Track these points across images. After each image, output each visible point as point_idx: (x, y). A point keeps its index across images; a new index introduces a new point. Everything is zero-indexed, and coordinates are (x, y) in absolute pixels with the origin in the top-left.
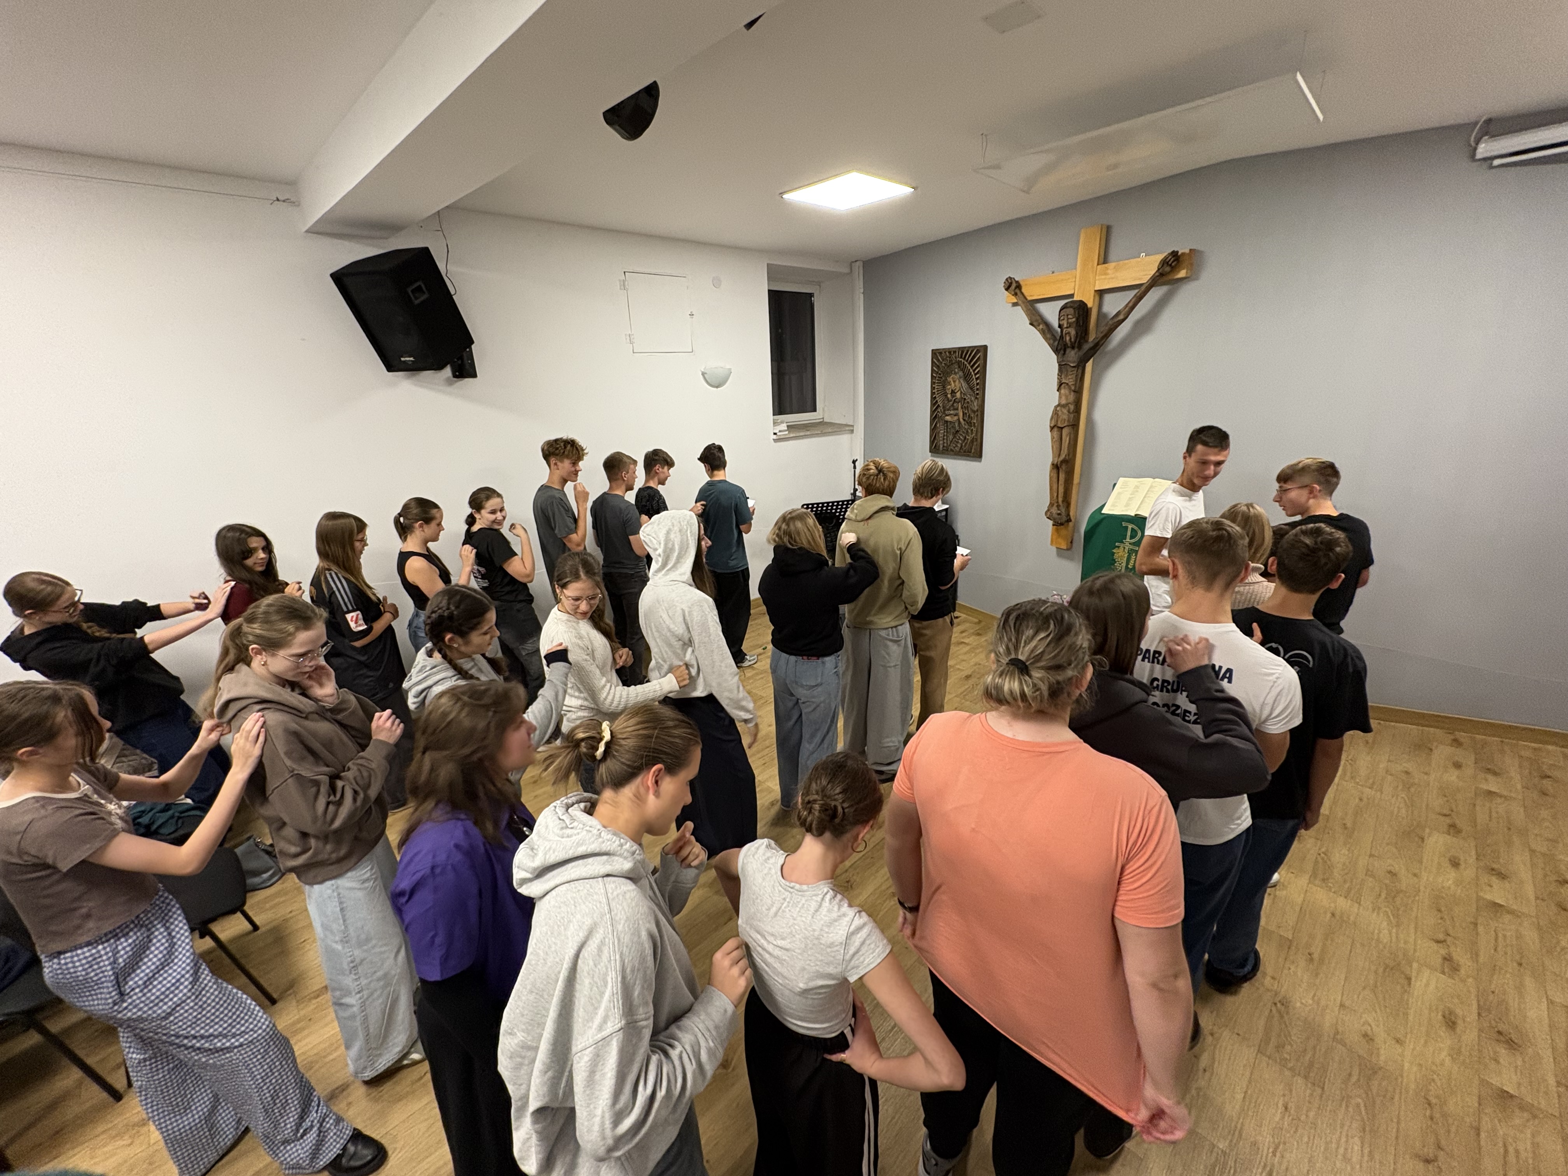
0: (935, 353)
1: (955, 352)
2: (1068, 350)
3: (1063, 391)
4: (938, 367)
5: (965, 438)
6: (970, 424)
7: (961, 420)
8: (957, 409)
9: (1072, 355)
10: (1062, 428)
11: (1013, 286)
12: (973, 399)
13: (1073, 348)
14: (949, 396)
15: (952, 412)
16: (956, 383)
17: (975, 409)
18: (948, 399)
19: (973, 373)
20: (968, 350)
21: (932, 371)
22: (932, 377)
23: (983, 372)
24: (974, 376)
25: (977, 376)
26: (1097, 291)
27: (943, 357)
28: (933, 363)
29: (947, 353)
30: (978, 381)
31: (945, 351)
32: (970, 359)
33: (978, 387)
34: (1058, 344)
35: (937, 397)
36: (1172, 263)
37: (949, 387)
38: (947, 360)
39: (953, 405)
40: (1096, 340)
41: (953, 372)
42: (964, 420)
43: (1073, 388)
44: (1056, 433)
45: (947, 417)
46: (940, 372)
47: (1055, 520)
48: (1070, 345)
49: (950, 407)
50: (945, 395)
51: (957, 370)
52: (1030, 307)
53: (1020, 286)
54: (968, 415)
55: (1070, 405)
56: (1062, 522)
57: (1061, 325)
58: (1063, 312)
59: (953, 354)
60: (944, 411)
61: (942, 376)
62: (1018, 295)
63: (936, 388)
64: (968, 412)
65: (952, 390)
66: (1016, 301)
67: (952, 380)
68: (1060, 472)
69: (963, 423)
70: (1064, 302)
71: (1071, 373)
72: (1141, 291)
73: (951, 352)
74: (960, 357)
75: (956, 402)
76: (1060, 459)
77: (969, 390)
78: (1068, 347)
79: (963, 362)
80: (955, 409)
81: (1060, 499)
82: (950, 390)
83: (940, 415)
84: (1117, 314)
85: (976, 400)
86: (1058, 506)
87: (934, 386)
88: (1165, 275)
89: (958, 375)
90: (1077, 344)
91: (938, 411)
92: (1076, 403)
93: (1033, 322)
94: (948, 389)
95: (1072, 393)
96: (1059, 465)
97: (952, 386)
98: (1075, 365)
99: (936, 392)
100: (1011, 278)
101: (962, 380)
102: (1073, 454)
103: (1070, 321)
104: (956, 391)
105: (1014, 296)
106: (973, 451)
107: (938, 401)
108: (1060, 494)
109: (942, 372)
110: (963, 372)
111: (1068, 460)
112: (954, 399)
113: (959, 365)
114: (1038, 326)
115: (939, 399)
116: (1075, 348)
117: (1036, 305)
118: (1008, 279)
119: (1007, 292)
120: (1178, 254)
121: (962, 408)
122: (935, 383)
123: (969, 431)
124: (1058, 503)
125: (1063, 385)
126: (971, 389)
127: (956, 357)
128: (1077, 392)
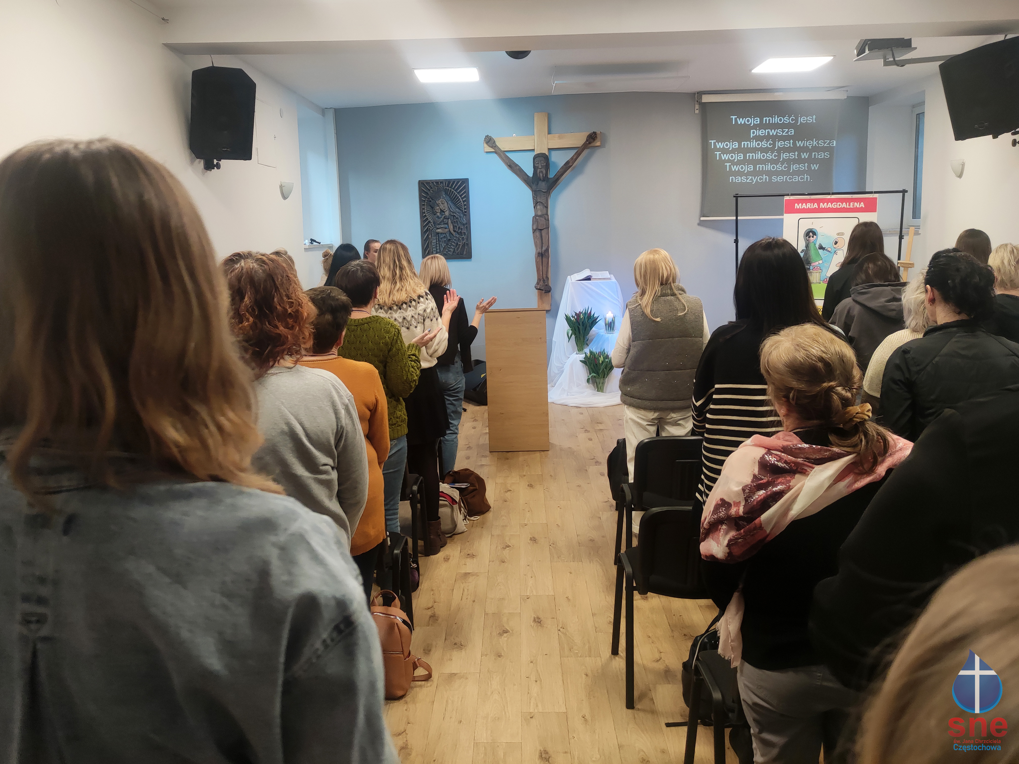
0: (422, 184)
1: (441, 182)
2: (540, 182)
3: (538, 207)
4: (427, 193)
5: (457, 244)
6: (460, 234)
7: (452, 231)
8: (447, 224)
9: (543, 186)
10: (541, 230)
11: (489, 141)
12: (462, 215)
13: (544, 180)
14: (438, 214)
15: (442, 226)
16: (443, 204)
17: (465, 222)
18: (438, 217)
19: (460, 197)
20: (454, 181)
21: (421, 196)
22: (421, 200)
23: (467, 197)
24: (461, 200)
25: (464, 200)
26: (549, 149)
27: (430, 186)
28: (421, 191)
29: (434, 183)
30: (465, 203)
31: (432, 182)
32: (456, 187)
33: (466, 207)
34: (531, 178)
35: (427, 215)
36: (592, 137)
37: (438, 208)
38: (435, 188)
39: (443, 221)
40: (556, 177)
41: (441, 197)
42: (455, 231)
43: (545, 205)
44: (538, 233)
45: (438, 230)
46: (428, 197)
47: (543, 290)
48: (542, 179)
49: (441, 222)
50: (435, 213)
51: (444, 196)
52: (503, 155)
53: (494, 141)
54: (458, 227)
55: (545, 215)
56: (548, 291)
57: (534, 167)
58: (536, 160)
59: (441, 184)
60: (435, 225)
61: (430, 199)
62: (495, 147)
63: (425, 208)
64: (458, 224)
65: (441, 210)
66: (493, 150)
67: (440, 203)
68: (544, 258)
69: (454, 233)
70: (532, 155)
71: (543, 196)
72: (579, 151)
73: (438, 182)
74: (447, 187)
75: (445, 218)
76: (543, 250)
77: (457, 210)
78: (541, 180)
79: (451, 190)
80: (445, 224)
81: (545, 276)
82: (439, 210)
83: (431, 229)
84: (567, 163)
85: (465, 217)
86: (544, 280)
87: (423, 207)
88: (590, 143)
89: (446, 198)
90: (546, 179)
91: (429, 226)
92: (547, 214)
93: (509, 164)
94: (437, 209)
95: (545, 208)
96: (543, 253)
97: (441, 207)
98: (546, 191)
99: (427, 211)
100: (488, 135)
101: (450, 202)
102: (548, 247)
103: (542, 164)
104: (444, 211)
105: (492, 147)
106: (465, 253)
107: (429, 218)
108: (544, 273)
109: (430, 197)
110: (450, 197)
111: (547, 250)
112: (443, 216)
113: (446, 191)
114: (513, 167)
115: (429, 217)
116: (545, 181)
117: (510, 155)
118: (487, 136)
119: (485, 145)
120: (595, 133)
121: (452, 223)
122: (424, 205)
123: (461, 239)
124: (543, 278)
125: (538, 203)
126: (459, 209)
127: (443, 186)
128: (547, 207)
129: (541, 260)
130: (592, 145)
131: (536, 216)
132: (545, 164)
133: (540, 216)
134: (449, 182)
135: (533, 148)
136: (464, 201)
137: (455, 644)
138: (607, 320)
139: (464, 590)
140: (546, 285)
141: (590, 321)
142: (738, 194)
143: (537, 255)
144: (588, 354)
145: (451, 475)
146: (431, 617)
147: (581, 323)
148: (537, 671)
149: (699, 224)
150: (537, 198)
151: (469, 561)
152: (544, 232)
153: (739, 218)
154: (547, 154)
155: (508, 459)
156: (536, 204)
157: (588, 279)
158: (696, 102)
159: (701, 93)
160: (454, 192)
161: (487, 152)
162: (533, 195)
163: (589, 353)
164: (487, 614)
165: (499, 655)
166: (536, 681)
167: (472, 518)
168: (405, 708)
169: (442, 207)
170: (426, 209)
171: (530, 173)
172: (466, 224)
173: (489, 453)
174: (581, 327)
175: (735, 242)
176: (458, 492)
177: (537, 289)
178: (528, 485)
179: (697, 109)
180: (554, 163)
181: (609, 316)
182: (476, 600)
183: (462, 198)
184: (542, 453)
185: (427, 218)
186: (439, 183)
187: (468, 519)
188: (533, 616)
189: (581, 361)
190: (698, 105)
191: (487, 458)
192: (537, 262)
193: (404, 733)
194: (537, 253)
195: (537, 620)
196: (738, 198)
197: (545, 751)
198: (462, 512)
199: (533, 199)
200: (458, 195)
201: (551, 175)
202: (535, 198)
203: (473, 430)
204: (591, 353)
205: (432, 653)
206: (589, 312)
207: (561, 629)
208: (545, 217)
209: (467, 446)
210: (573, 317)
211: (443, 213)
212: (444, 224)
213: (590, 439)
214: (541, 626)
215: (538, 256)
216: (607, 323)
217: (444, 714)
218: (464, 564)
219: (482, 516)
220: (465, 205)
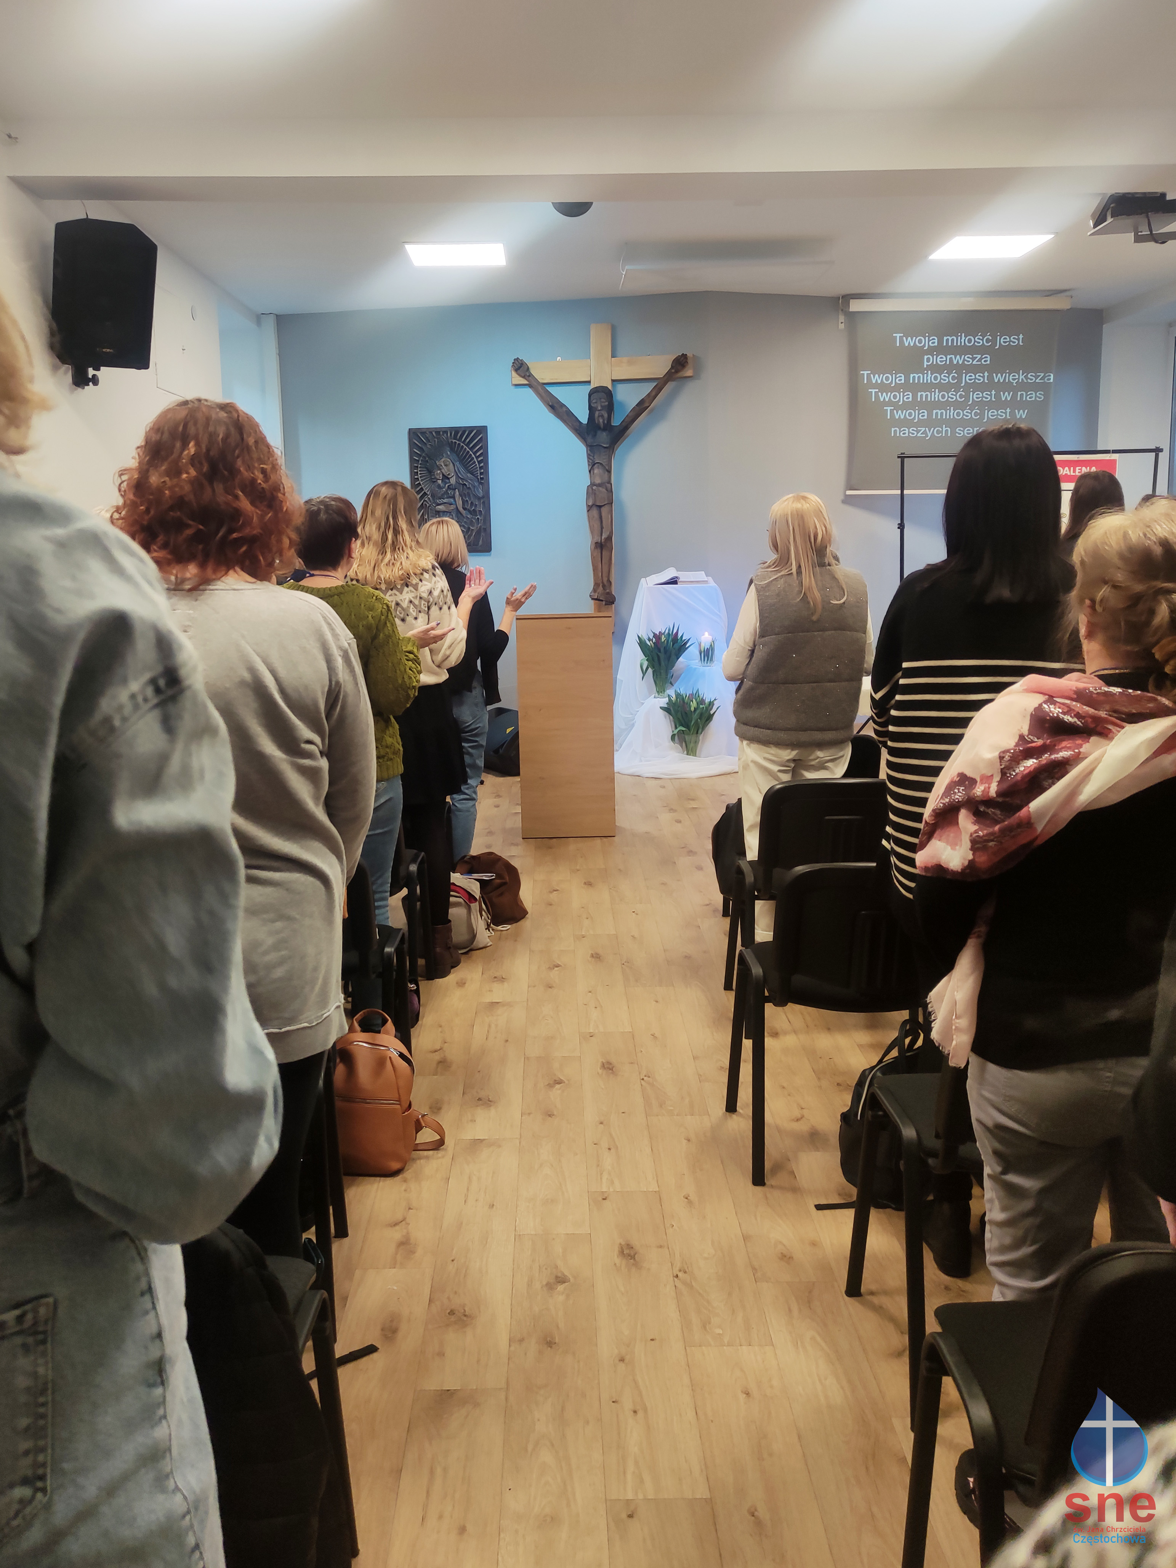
0: (414, 434)
1: (444, 432)
2: (599, 432)
3: (596, 471)
4: (420, 449)
5: (469, 528)
6: (474, 513)
7: (461, 509)
8: (453, 497)
9: (603, 438)
10: (600, 507)
11: (520, 367)
12: (476, 484)
13: (604, 429)
14: (440, 482)
15: (445, 501)
16: (448, 466)
17: (481, 495)
18: (439, 487)
19: (473, 456)
20: (464, 430)
21: (412, 454)
22: (412, 460)
23: (485, 454)
24: (475, 459)
25: (479, 459)
26: (613, 381)
27: (427, 437)
28: (412, 445)
29: (434, 433)
30: (482, 465)
31: (430, 431)
32: (468, 440)
33: (482, 471)
34: (585, 426)
35: (421, 483)
36: (680, 363)
37: (439, 472)
38: (435, 441)
39: (446, 492)
40: (624, 424)
41: (444, 455)
42: (464, 509)
43: (607, 468)
44: (595, 512)
45: (439, 507)
46: (424, 455)
47: (602, 601)
48: (602, 427)
49: (443, 495)
50: (434, 481)
51: (449, 453)
52: (542, 390)
53: (528, 369)
54: (470, 502)
55: (607, 484)
56: (610, 602)
57: (590, 408)
58: (594, 396)
59: (443, 435)
60: (434, 500)
61: (427, 459)
62: (529, 376)
63: (419, 472)
64: (470, 499)
65: (443, 475)
66: (526, 382)
67: (443, 464)
68: (603, 550)
69: (464, 512)
70: (587, 389)
71: (604, 454)
72: (660, 384)
73: (439, 432)
74: (455, 438)
75: (451, 489)
76: (603, 538)
77: (469, 475)
78: (600, 428)
79: (459, 444)
80: (451, 497)
81: (605, 579)
82: (441, 476)
83: (428, 505)
84: (641, 402)
85: (481, 486)
86: (604, 586)
87: (415, 471)
88: (677, 372)
89: (451, 458)
90: (608, 427)
91: (425, 501)
92: (609, 482)
93: (550, 404)
94: (437, 474)
95: (606, 473)
96: (603, 544)
97: (443, 471)
98: (608, 446)
99: (421, 477)
100: (518, 358)
101: (457, 464)
102: (611, 532)
103: (603, 404)
104: (449, 477)
105: (524, 377)
106: (481, 542)
107: (424, 489)
108: (605, 575)
109: (426, 454)
110: (458, 455)
111: (609, 538)
112: (447, 485)
113: (452, 446)
114: (557, 408)
115: (424, 487)
116: (606, 430)
117: (552, 390)
118: (517, 360)
119: (514, 373)
120: (684, 356)
121: (460, 495)
122: (417, 467)
123: (474, 521)
124: (603, 583)
125: (596, 465)
126: (472, 474)
127: (447, 438)
128: (609, 472)
129: (600, 554)
130: (680, 374)
131: (592, 484)
132: (607, 403)
133: (599, 485)
134: (457, 432)
135: (588, 379)
136: (479, 462)
137: (479, 1099)
138: (703, 645)
139: (490, 1026)
140: (608, 593)
141: (677, 646)
142: (904, 454)
143: (593, 547)
144: (674, 698)
145: (466, 862)
146: (440, 1062)
147: (662, 650)
148: (611, 1135)
149: (844, 502)
150: (593, 457)
151: (496, 986)
152: (604, 510)
153: (905, 492)
154: (610, 387)
155: (551, 848)
156: (592, 465)
157: (673, 581)
158: (840, 311)
159: (847, 298)
160: (465, 447)
161: (516, 385)
162: (589, 452)
163: (674, 696)
164: (528, 1058)
165: (549, 1113)
166: (609, 1149)
167: (499, 928)
168: (403, 1188)
169: (445, 470)
170: (420, 474)
171: (584, 419)
172: (483, 497)
173: (521, 839)
174: (662, 656)
175: (899, 528)
176: (478, 884)
177: (592, 599)
178: (585, 883)
179: (842, 323)
180: (621, 404)
181: (706, 638)
182: (509, 1040)
183: (477, 457)
184: (605, 839)
185: (422, 488)
186: (441, 433)
187: (493, 930)
188: (601, 1060)
189: (661, 708)
190: (843, 317)
191: (520, 847)
192: (593, 558)
193: (403, 1222)
194: (594, 543)
195: (608, 1066)
196: (905, 459)
197: (628, 1245)
198: (483, 918)
199: (588, 458)
200: (471, 453)
201: (616, 421)
202: (591, 457)
203: (496, 809)
204: (678, 695)
205: (443, 1111)
206: (675, 631)
207: (645, 1078)
208: (606, 486)
209: (487, 831)
210: (649, 640)
211: (447, 481)
212: (447, 498)
213: (679, 822)
214: (613, 1073)
215: (596, 547)
216: (702, 650)
217: (466, 1196)
218: (490, 991)
219: (514, 925)
220: (481, 468)
